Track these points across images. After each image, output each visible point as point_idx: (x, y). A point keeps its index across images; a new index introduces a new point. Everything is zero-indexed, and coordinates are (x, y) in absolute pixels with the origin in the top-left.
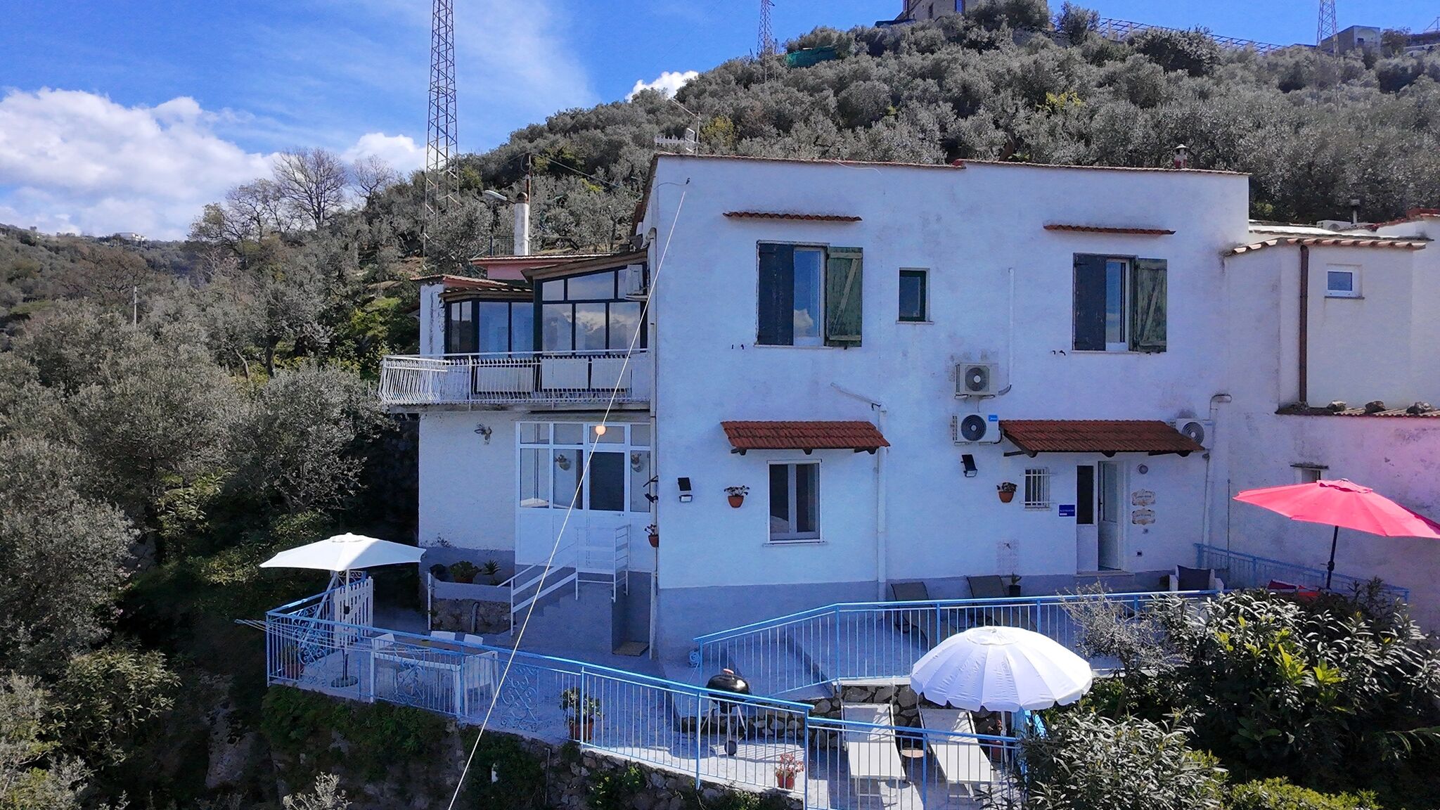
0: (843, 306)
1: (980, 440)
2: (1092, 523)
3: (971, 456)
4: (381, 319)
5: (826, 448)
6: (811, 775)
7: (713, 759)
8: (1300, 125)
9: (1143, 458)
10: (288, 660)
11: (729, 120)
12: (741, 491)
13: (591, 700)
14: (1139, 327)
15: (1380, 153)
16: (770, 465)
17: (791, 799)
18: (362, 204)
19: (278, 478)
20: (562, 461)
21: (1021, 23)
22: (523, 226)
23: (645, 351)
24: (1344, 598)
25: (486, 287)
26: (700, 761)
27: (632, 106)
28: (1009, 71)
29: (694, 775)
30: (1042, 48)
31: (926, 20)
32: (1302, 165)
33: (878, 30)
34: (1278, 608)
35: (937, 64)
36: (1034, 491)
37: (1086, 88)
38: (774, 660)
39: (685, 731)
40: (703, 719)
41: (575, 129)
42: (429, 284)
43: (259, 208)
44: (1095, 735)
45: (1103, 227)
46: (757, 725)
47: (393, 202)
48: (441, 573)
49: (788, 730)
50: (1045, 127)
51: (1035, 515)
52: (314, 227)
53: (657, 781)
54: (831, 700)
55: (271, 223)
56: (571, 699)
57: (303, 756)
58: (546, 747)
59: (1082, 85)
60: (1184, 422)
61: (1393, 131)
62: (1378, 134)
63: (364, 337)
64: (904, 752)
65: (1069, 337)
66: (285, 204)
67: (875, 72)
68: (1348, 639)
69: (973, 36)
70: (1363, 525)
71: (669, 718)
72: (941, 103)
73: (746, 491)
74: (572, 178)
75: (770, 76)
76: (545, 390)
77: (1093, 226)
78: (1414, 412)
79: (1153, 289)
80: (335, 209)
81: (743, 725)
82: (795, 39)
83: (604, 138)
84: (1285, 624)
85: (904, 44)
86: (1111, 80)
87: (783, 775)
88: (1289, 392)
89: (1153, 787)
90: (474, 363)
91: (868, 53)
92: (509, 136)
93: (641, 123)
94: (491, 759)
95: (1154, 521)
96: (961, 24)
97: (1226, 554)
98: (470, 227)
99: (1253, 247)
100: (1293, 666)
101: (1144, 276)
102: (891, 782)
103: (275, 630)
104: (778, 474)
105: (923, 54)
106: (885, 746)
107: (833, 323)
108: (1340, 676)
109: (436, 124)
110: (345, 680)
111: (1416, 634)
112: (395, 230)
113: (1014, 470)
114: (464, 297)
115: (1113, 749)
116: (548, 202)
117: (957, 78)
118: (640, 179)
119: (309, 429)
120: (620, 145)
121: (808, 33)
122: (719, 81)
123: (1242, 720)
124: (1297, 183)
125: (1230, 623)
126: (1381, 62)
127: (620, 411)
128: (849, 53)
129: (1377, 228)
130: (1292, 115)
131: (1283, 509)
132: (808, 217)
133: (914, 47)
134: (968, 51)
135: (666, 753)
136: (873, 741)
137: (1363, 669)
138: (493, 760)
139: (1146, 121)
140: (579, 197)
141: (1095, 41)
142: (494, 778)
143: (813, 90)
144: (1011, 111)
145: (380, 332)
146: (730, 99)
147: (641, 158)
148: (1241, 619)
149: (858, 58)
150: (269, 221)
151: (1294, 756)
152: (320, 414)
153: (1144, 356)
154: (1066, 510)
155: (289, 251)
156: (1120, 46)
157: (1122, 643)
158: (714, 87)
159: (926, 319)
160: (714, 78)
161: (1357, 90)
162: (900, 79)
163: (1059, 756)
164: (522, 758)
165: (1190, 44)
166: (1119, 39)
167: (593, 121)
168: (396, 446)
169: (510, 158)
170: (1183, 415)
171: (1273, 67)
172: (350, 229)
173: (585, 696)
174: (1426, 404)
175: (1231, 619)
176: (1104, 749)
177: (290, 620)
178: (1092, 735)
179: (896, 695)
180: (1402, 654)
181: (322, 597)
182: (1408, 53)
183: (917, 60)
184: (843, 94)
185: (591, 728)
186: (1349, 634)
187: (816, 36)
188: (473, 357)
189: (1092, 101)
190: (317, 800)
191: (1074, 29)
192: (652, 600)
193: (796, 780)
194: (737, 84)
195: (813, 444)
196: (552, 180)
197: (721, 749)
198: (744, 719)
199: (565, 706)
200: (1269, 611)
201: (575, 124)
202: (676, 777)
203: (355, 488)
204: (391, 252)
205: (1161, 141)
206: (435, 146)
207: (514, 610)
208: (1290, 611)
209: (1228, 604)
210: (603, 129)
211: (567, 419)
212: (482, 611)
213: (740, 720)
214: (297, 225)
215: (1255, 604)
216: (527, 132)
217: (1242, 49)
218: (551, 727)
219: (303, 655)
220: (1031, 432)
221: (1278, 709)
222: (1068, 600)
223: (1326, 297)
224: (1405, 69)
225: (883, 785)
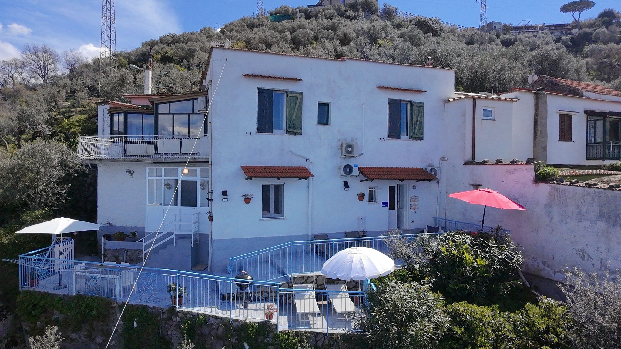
0: (294, 117)
1: (351, 175)
2: (395, 209)
3: (347, 182)
4: (77, 124)
5: (287, 177)
6: (280, 314)
7: (237, 310)
8: (473, 56)
9: (414, 182)
10: (31, 278)
11: (244, 43)
12: (250, 196)
13: (181, 287)
14: (413, 130)
15: (501, 69)
16: (263, 185)
17: (271, 324)
18: (67, 72)
19: (25, 194)
20: (168, 186)
21: (367, 10)
22: (149, 81)
23: (206, 136)
24: (487, 234)
25: (131, 107)
26: (232, 311)
27: (200, 34)
28: (362, 29)
29: (229, 317)
30: (376, 20)
31: (329, 6)
32: (474, 72)
33: (308, 8)
34: (464, 237)
35: (334, 24)
36: (372, 196)
37: (393, 38)
38: (264, 267)
39: (225, 299)
40: (233, 294)
41: (173, 43)
42: (102, 105)
43: (13, 72)
44: (396, 288)
45: (400, 88)
46: (257, 295)
47: (83, 71)
48: (108, 237)
49: (270, 297)
50: (377, 52)
51: (373, 206)
52: (42, 82)
53: (212, 320)
54: (288, 283)
55: (20, 79)
56: (172, 287)
57: (39, 323)
58: (160, 309)
59: (391, 37)
60: (430, 168)
61: (506, 60)
62: (501, 61)
63: (69, 132)
64: (320, 303)
65: (386, 133)
66: (27, 70)
67: (307, 26)
68: (489, 248)
69: (348, 14)
70: (494, 205)
71: (217, 294)
72: (335, 40)
73: (252, 196)
74: (172, 64)
75: (262, 25)
76: (160, 154)
77: (396, 87)
78: (513, 163)
79: (419, 115)
80: (53, 74)
81: (251, 295)
82: (273, 10)
83: (187, 48)
84: (466, 243)
85: (319, 15)
86: (402, 35)
87: (268, 314)
88: (469, 157)
89: (417, 306)
90: (125, 140)
91: (304, 18)
92: (141, 44)
93: (204, 42)
94: (134, 317)
95: (418, 208)
96: (343, 8)
97: (445, 221)
98: (123, 81)
99: (456, 99)
100: (469, 259)
101: (415, 109)
102: (313, 315)
103: (23, 263)
104: (266, 189)
105: (327, 20)
106: (311, 301)
107: (290, 124)
108: (486, 262)
109: (105, 33)
110: (60, 286)
111: (513, 246)
112: (84, 84)
113: (364, 187)
114: (120, 111)
115: (402, 293)
116: (160, 74)
117: (341, 30)
118: (204, 66)
119: (41, 170)
120: (194, 51)
121: (279, 8)
122: (240, 25)
123: (450, 281)
124: (472, 79)
125: (447, 244)
126: (502, 36)
127: (194, 162)
128: (297, 17)
129: (500, 95)
130: (470, 53)
131: (466, 200)
132: (279, 78)
133: (324, 17)
134: (346, 20)
135: (216, 309)
136: (306, 299)
137: (494, 259)
138: (135, 317)
139: (416, 52)
140: (175, 73)
141: (397, 19)
142: (135, 325)
143: (281, 32)
144: (363, 45)
145: (76, 130)
146: (245, 34)
147: (204, 57)
148: (450, 242)
149: (300, 19)
150: (18, 78)
151: (469, 294)
152: (47, 163)
153: (415, 141)
154: (384, 204)
155: (29, 93)
156: (406, 23)
157: (406, 254)
158: (237, 28)
159: (329, 124)
160: (237, 24)
161: (494, 46)
162: (318, 29)
163: (382, 297)
164: (149, 316)
165: (433, 24)
166: (406, 20)
167: (182, 40)
168: (86, 181)
169: (142, 54)
170: (429, 165)
171: (463, 36)
172: (61, 83)
173: (179, 286)
174: (517, 160)
175: (447, 242)
176: (399, 293)
177: (32, 259)
178: (394, 288)
179: (316, 280)
180: (507, 253)
181: (48, 249)
182: (512, 34)
183: (325, 22)
184: (294, 34)
185: (181, 300)
186: (489, 246)
187: (282, 9)
188: (125, 137)
189: (395, 43)
190: (46, 338)
191: (388, 14)
192: (209, 245)
193: (274, 316)
194: (247, 27)
195: (281, 175)
196: (162, 65)
197: (241, 306)
198: (251, 293)
199: (170, 291)
200: (460, 239)
201: (173, 41)
202: (221, 318)
203: (65, 199)
204: (82, 94)
205: (421, 60)
206: (105, 44)
207: (144, 252)
208: (468, 239)
209: (446, 237)
210: (186, 44)
211: (171, 165)
212: (129, 253)
213: (249, 293)
214: (33, 81)
215: (455, 236)
216: (150, 43)
217: (452, 27)
218: (163, 301)
219: (38, 275)
220: (371, 171)
221: (463, 276)
222: (385, 238)
223: (482, 119)
224: (510, 40)
225: (310, 317)
